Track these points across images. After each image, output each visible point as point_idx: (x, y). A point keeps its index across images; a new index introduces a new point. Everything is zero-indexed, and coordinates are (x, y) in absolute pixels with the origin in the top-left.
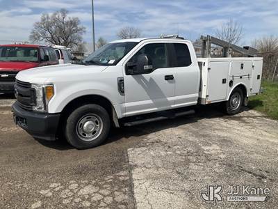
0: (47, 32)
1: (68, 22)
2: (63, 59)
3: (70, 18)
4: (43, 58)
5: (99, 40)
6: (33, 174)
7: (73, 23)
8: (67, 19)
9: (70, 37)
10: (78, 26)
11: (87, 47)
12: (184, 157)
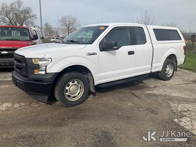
5: (46, 25)
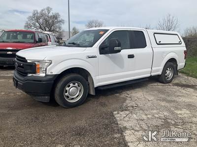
0: (37, 24)
1: (51, 16)
2: (50, 41)
3: (53, 13)
4: (37, 40)
6: (39, 135)
7: (55, 17)
8: (51, 14)
9: (53, 27)
10: (59, 19)
11: (64, 34)
12: (163, 121)
